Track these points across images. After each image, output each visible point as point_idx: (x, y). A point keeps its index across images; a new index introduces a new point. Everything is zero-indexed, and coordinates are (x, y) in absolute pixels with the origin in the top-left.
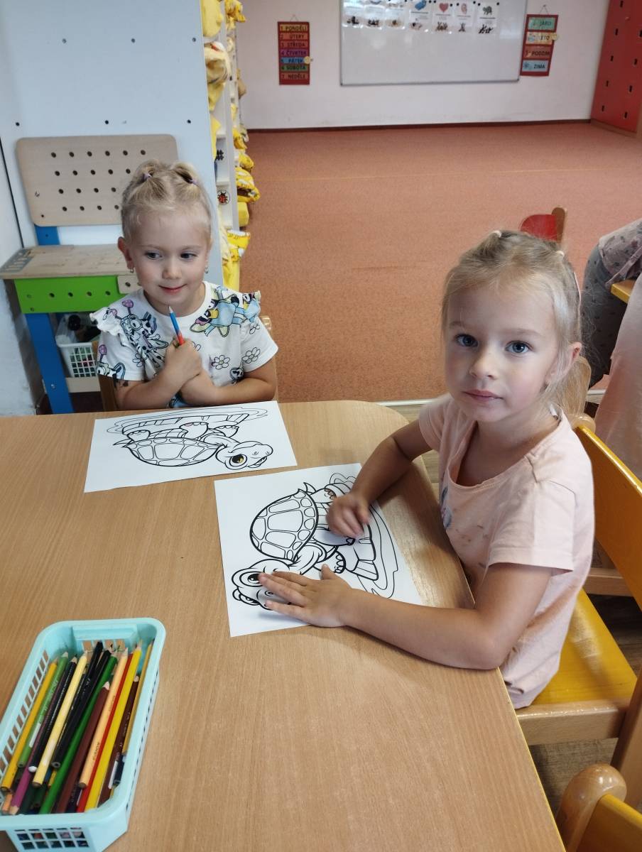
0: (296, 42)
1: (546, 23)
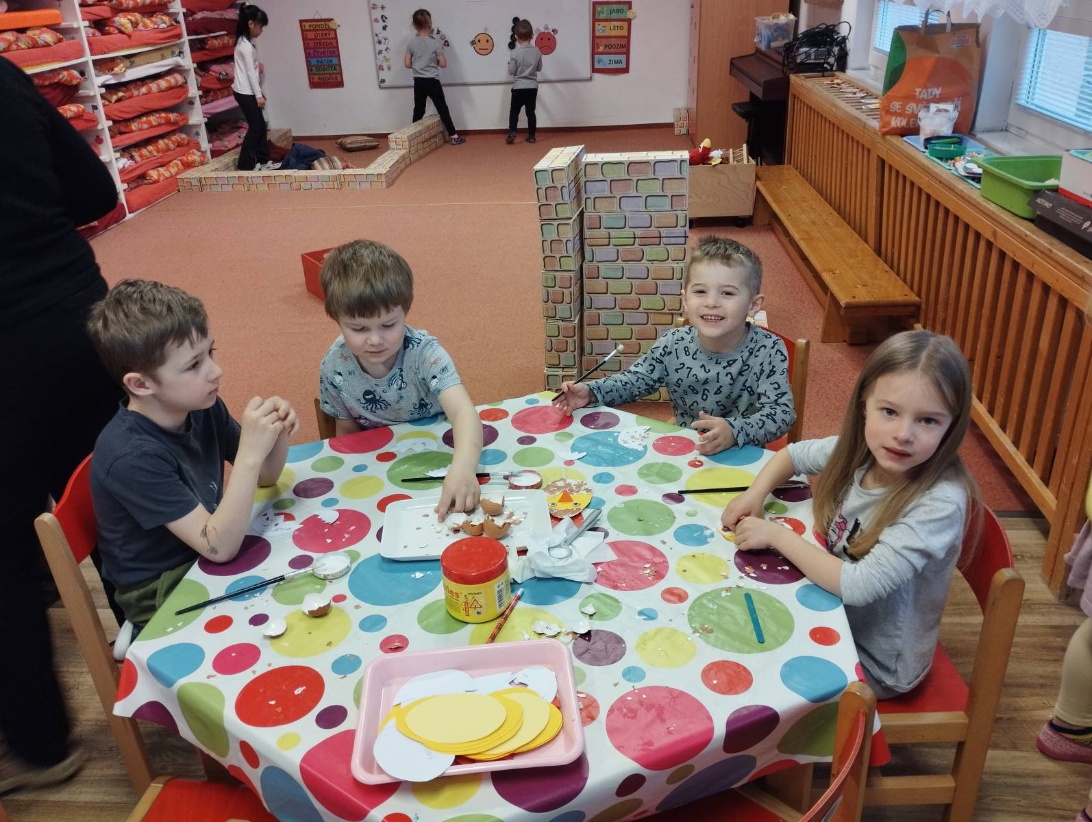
0: (322, 41)
1: (618, 11)
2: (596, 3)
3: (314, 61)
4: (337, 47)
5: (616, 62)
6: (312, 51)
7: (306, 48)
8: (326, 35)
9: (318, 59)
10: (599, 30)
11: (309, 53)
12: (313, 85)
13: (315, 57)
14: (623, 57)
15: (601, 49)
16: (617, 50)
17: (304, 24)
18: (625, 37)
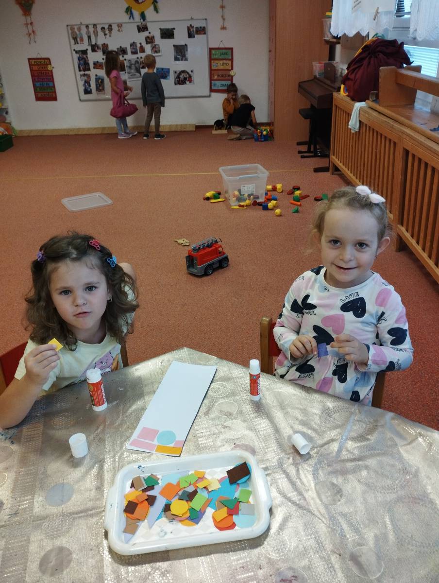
0: (43, 72)
1: (225, 54)
2: (211, 49)
3: (38, 84)
4: (52, 76)
7: (33, 76)
8: (44, 67)
9: (41, 83)
10: (214, 66)
11: (35, 79)
12: (38, 99)
13: (38, 81)
15: (216, 77)
16: (224, 78)
17: (30, 61)
18: (230, 70)
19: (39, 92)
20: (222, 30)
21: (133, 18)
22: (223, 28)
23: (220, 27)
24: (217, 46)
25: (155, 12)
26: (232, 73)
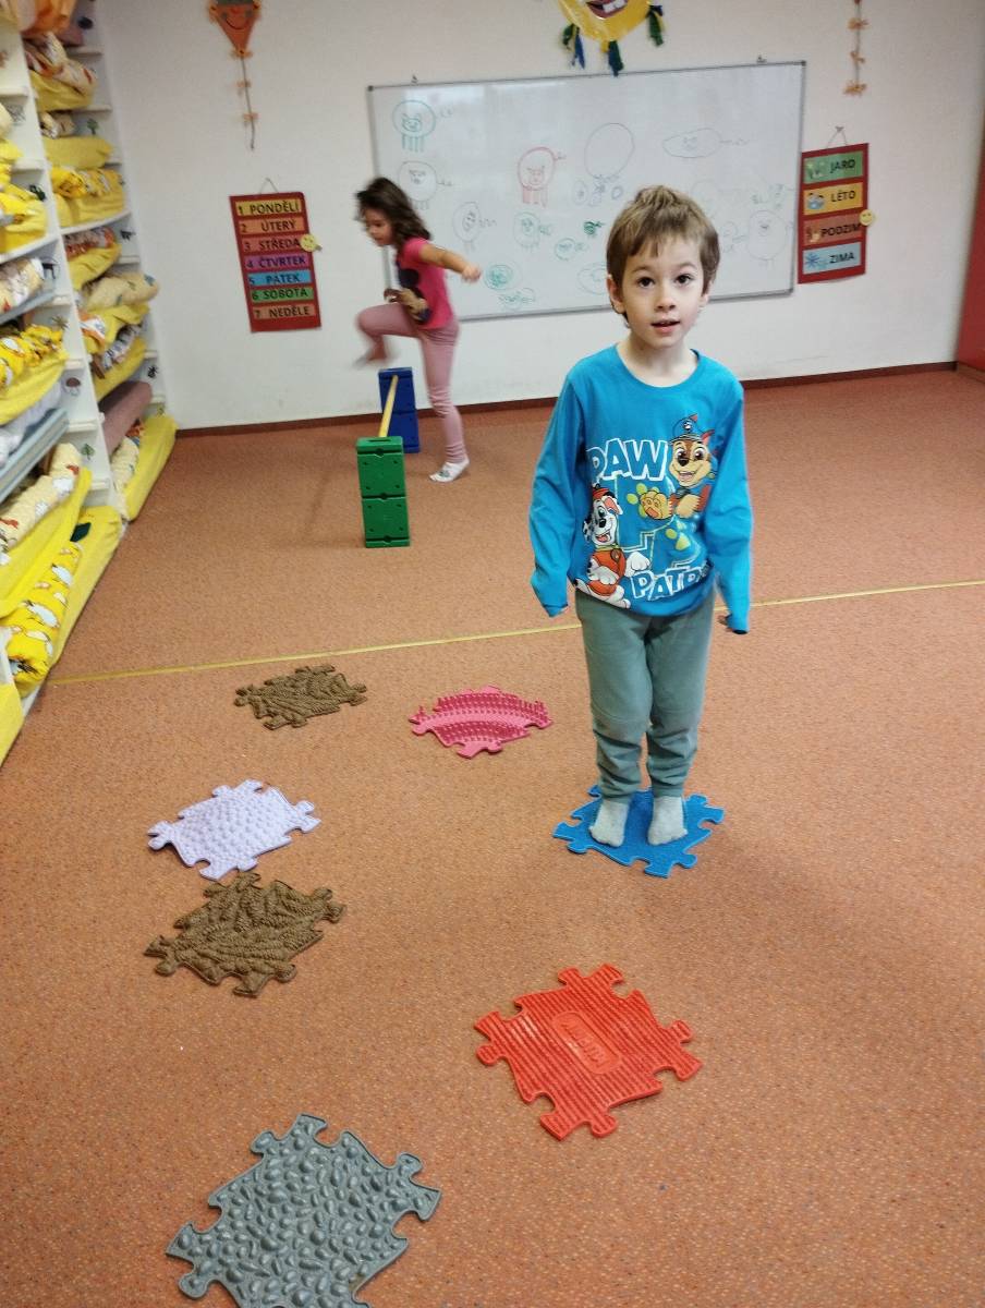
0: (278, 238)
1: (845, 164)
2: (805, 156)
3: (259, 279)
5: (842, 258)
6: (255, 260)
7: (243, 254)
8: (285, 224)
9: (272, 275)
10: (809, 206)
11: (251, 265)
12: (258, 325)
13: (263, 270)
14: (855, 248)
15: (816, 238)
16: (843, 236)
17: (238, 204)
18: (858, 211)
19: (262, 305)
20: (849, 98)
21: (582, 62)
22: (855, 89)
23: (843, 86)
24: (822, 147)
25: (651, 43)
26: (863, 219)
